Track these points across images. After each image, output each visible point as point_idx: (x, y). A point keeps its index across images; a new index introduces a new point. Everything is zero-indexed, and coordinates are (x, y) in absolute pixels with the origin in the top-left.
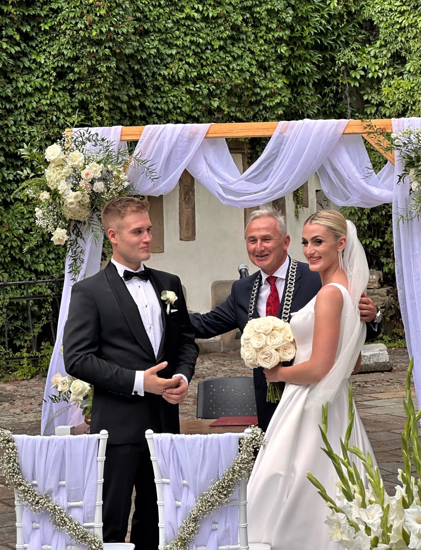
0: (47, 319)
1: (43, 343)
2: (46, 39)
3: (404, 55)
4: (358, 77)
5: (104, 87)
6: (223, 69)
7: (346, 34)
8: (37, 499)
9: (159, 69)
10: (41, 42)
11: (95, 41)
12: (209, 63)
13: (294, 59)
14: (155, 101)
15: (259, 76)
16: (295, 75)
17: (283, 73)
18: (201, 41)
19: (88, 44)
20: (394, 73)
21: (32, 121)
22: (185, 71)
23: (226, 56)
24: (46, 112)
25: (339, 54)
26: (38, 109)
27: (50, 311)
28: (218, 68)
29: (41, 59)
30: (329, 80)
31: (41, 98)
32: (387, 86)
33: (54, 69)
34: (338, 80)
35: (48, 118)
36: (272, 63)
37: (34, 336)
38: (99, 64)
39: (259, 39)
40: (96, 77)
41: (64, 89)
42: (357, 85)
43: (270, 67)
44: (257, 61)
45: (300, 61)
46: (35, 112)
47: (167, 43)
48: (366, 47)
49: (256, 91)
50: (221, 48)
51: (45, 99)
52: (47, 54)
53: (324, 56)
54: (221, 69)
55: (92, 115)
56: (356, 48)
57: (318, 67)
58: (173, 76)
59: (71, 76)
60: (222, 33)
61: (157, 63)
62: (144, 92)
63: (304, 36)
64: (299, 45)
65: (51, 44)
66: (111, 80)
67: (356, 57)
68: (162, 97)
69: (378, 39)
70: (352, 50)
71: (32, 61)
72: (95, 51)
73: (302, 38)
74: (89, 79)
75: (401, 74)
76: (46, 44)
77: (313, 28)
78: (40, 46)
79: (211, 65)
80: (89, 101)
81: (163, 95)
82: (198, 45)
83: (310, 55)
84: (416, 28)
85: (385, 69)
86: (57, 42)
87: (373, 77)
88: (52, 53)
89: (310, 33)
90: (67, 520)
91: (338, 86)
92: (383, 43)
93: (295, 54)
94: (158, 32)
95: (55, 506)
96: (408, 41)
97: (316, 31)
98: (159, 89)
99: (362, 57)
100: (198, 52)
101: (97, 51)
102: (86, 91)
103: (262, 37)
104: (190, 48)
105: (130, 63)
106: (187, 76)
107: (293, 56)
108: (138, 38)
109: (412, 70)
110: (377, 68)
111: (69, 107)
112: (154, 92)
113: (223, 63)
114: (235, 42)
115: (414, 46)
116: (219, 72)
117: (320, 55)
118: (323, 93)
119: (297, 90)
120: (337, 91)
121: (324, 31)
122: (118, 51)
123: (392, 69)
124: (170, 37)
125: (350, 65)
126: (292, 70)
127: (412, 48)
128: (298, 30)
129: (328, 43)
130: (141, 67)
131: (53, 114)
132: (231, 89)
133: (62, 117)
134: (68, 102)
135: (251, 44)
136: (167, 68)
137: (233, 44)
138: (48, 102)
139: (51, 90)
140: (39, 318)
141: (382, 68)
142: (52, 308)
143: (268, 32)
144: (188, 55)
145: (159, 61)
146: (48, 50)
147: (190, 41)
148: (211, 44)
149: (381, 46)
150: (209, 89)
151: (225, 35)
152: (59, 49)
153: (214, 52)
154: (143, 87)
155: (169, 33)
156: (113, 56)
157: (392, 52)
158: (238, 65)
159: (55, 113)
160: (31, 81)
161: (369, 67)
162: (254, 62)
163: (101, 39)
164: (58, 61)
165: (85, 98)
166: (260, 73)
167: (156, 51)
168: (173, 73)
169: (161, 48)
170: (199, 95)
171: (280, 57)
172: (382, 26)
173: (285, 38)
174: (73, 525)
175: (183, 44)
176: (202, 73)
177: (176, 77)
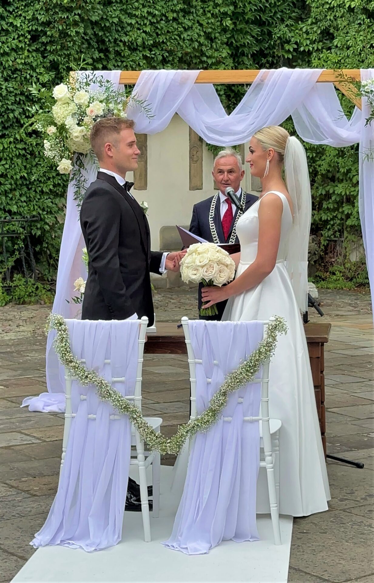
0: (19, 254)
1: (15, 275)
2: (22, 5)
3: (332, 32)
4: (292, 50)
5: (73, 49)
6: (175, 39)
7: (282, 11)
8: (86, 375)
9: (120, 36)
10: (17, 8)
11: (66, 8)
12: (163, 32)
13: (236, 32)
14: (116, 65)
15: (206, 46)
16: (237, 45)
17: (227, 44)
18: (157, 12)
19: (59, 10)
20: (323, 48)
21: (8, 78)
22: (143, 39)
23: (178, 27)
24: (20, 70)
25: (275, 29)
26: (14, 68)
27: (22, 246)
28: (171, 38)
29: (18, 23)
30: (266, 52)
31: (16, 57)
32: (316, 59)
33: (29, 32)
34: (274, 52)
35: (22, 75)
36: (217, 35)
37: (8, 268)
38: (69, 29)
39: (206, 13)
40: (66, 40)
41: (37, 50)
42: (290, 56)
43: (215, 38)
44: (205, 32)
45: (241, 34)
46: (11, 70)
47: (127, 13)
48: (299, 24)
49: (203, 60)
50: (174, 19)
51: (20, 58)
52: (22, 18)
53: (262, 30)
54: (174, 38)
55: (62, 74)
56: (290, 24)
57: (257, 40)
58: (132, 44)
59: (44, 39)
60: (175, 6)
61: (117, 31)
62: (105, 55)
63: (246, 12)
64: (241, 20)
65: (26, 9)
66: (79, 44)
67: (290, 32)
68: (122, 62)
69: (309, 17)
70: (287, 26)
71: (9, 24)
72: (66, 17)
73: (244, 13)
74: (60, 42)
75: (329, 49)
76: (22, 9)
77: (253, 5)
78: (16, 11)
79: (165, 34)
80: (59, 63)
81: (123, 59)
82: (154, 16)
83: (250, 29)
84: (343, 8)
85: (315, 44)
86: (32, 8)
87: (304, 51)
88: (27, 18)
89: (251, 10)
90: (111, 392)
91: (273, 57)
92: (314, 21)
93: (238, 28)
94: (120, 3)
95: (101, 381)
96: (336, 20)
97: (256, 8)
98: (120, 54)
99: (295, 32)
100: (154, 23)
101: (68, 17)
102: (57, 53)
103: (209, 12)
104: (147, 19)
105: (95, 30)
106: (144, 43)
107: (235, 29)
108: (102, 7)
109: (339, 45)
110: (308, 42)
111: (41, 66)
112: (115, 56)
113: (176, 33)
114: (186, 15)
115: (341, 24)
116: (172, 41)
117: (259, 30)
118: (260, 63)
119: (238, 60)
120: (273, 62)
121: (263, 9)
122: (86, 18)
123: (321, 44)
124: (130, 8)
125: (284, 40)
126: (234, 42)
127: (339, 26)
128: (240, 7)
129: (266, 19)
130: (105, 34)
131: (27, 73)
132: (182, 57)
133: (34, 76)
134: (41, 62)
135: (200, 17)
136: (127, 35)
137: (184, 16)
138: (23, 61)
139: (26, 51)
140: (12, 253)
141: (313, 42)
142: (24, 244)
143: (215, 7)
144: (145, 24)
145: (120, 29)
146: (23, 15)
147: (148, 12)
148: (165, 16)
149: (312, 23)
150: (163, 56)
151: (178, 8)
152: (34, 14)
153: (168, 23)
154: (106, 51)
155: (129, 4)
156: (81, 22)
157: (322, 28)
158: (188, 35)
159: (29, 72)
160: (8, 42)
161: (301, 41)
162: (202, 34)
163: (72, 7)
164: (32, 25)
165: (56, 59)
166: (207, 43)
167: (118, 20)
168: (132, 39)
169: (123, 17)
170: (154, 61)
171: (225, 30)
172: (313, 6)
173: (229, 13)
174: (118, 397)
175: (141, 14)
176: (157, 41)
177: (135, 44)
